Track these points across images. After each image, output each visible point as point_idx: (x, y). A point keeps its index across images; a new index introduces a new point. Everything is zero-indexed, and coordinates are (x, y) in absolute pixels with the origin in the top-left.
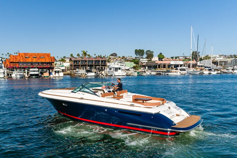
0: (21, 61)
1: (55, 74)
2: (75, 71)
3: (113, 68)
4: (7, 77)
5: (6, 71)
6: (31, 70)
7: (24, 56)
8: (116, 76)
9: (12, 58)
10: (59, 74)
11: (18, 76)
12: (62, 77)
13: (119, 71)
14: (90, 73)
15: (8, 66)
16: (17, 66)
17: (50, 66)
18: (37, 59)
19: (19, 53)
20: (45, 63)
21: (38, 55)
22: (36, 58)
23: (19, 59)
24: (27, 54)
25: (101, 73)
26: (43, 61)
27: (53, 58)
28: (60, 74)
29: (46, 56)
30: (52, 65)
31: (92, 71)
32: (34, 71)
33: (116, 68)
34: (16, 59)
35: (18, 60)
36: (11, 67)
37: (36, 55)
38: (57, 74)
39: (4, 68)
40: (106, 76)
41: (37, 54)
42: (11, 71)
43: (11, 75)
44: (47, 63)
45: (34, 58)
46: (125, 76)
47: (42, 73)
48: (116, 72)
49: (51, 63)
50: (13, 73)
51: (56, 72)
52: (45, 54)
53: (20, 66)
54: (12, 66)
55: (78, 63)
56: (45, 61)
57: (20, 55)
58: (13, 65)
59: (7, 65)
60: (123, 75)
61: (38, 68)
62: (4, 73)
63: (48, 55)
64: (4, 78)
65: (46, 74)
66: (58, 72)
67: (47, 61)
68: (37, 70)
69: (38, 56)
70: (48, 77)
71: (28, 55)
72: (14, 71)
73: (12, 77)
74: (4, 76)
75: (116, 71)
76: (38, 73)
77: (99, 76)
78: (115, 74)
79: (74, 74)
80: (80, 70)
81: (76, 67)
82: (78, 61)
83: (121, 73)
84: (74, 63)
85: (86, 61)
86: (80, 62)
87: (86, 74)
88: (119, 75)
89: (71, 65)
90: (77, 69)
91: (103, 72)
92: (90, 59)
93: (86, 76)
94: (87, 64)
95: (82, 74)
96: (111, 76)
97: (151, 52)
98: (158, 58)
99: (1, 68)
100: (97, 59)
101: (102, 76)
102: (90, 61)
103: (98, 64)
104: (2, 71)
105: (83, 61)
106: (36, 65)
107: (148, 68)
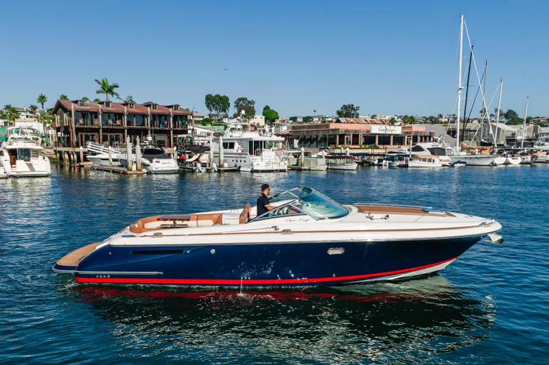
1: (13, 163)
2: (81, 149)
3: (241, 141)
8: (258, 171)
10: (30, 166)
12: (46, 176)
13: (266, 153)
14: (160, 160)
25: (197, 160)
28: (33, 161)
31: (162, 152)
33: (251, 142)
38: (21, 163)
40: (219, 171)
46: (284, 171)
48: (254, 157)
51: (13, 153)
55: (89, 122)
60: (281, 168)
66: (26, 154)
75: (251, 153)
77: (193, 171)
78: (255, 164)
79: (79, 160)
80: (102, 147)
81: (84, 134)
82: (92, 113)
83: (273, 161)
84: (77, 121)
85: (119, 116)
86: (100, 116)
87: (144, 165)
88: (269, 168)
89: (62, 129)
90: (90, 144)
91: (204, 158)
92: (134, 110)
93: (145, 170)
94: (126, 126)
95: (130, 166)
96: (237, 170)
97: (249, 102)
98: (263, 117)
100: (157, 111)
101: (204, 170)
102: (135, 115)
103: (161, 127)
105: (109, 113)
107: (299, 144)
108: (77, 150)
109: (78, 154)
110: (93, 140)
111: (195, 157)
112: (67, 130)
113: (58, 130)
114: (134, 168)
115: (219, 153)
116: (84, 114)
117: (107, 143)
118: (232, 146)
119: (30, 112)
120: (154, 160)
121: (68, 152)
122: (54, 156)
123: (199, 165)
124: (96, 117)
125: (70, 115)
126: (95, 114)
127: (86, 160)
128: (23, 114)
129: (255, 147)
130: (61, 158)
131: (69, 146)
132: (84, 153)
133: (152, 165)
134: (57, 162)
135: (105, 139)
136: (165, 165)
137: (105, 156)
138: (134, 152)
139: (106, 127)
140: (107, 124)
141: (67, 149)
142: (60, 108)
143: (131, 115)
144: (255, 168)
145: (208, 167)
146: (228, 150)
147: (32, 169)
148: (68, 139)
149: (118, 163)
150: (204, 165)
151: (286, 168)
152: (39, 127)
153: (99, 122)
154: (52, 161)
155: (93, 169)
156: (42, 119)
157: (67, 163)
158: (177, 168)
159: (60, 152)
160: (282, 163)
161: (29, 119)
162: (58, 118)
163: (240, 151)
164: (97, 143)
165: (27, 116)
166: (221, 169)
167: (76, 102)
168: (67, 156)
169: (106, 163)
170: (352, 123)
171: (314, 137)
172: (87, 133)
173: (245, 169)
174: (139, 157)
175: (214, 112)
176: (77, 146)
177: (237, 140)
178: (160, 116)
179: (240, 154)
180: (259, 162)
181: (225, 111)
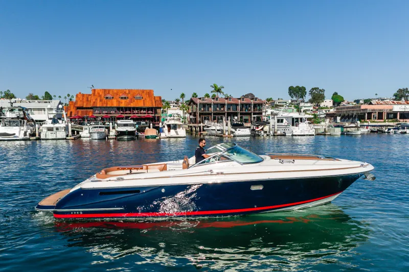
0: (98, 106)
1: (169, 131)
2: (202, 125)
3: (287, 118)
4: (72, 138)
5: (70, 125)
6: (119, 122)
7: (103, 96)
8: (296, 135)
9: (81, 99)
10: (177, 132)
11: (96, 136)
12: (184, 137)
13: (301, 125)
14: (241, 130)
15: (73, 115)
16: (90, 115)
17: (153, 115)
18: (128, 100)
19: (94, 90)
20: (144, 109)
21: (129, 93)
22: (125, 98)
23: (94, 101)
24: (109, 91)
25: (262, 129)
26: (141, 105)
27: (158, 99)
28: (178, 130)
29: (144, 95)
30: (157, 113)
31: (242, 125)
32: (127, 125)
33: (293, 119)
34: (88, 100)
35: (92, 103)
36: (79, 117)
37: (125, 92)
38: (172, 131)
39: (65, 119)
40: (274, 135)
41: (127, 92)
42: (78, 126)
43: (78, 132)
44: (148, 109)
45: (122, 98)
46: (313, 135)
47: (142, 130)
48: (295, 127)
49: (154, 109)
50: (82, 129)
51: (169, 126)
52: (143, 91)
53: (95, 115)
54: (80, 114)
55: (207, 109)
56: (144, 104)
57: (96, 93)
58: (82, 112)
59: (71, 113)
60: (310, 134)
61: (134, 119)
62: (66, 129)
63: (150, 93)
64: (66, 139)
65: (151, 132)
66: (175, 127)
67: (148, 105)
68: (132, 122)
69: (129, 96)
70: (154, 137)
71: (111, 92)
72: (84, 125)
73: (80, 137)
74: (67, 136)
75: (293, 125)
76: (134, 129)
77: (259, 135)
78: (294, 131)
79: (200, 131)
80: (213, 123)
81: (203, 116)
82: (208, 104)
83: (306, 129)
84: (200, 109)
85: (223, 105)
86: (212, 106)
87: (232, 132)
88: (302, 134)
89: (193, 114)
90: (206, 122)
91: (266, 128)
92: (231, 102)
93: (232, 135)
94: (226, 111)
95: (224, 132)
96: (284, 135)
97: (320, 90)
98: (332, 101)
99: (60, 119)
100: (244, 102)
101: (265, 135)
102: (231, 104)
103: (247, 111)
104: (63, 125)
105: (217, 104)
106: (127, 114)
107: (341, 119)
108: (199, 125)
109: (200, 127)
110: (208, 119)
111: (260, 128)
112: (195, 115)
113: (190, 114)
114: (227, 134)
115: (274, 126)
116: (204, 105)
117: (216, 121)
118: (282, 121)
119: (176, 103)
120: (237, 130)
121: (195, 127)
122: (188, 129)
123: (262, 132)
124: (210, 107)
125: (197, 107)
126: (210, 105)
127: (204, 130)
128: (171, 104)
129: (295, 122)
130: (191, 130)
131: (195, 123)
132: (203, 127)
133: (236, 132)
134: (190, 132)
135: (214, 119)
136: (243, 132)
137: (214, 128)
138: (227, 125)
139: (215, 112)
140: (216, 110)
141: (195, 125)
142: (191, 102)
143: (230, 105)
144: (294, 134)
145: (268, 133)
146: (280, 124)
147: (177, 134)
148: (196, 119)
149: (220, 132)
150: (265, 132)
151: (314, 133)
152: (181, 112)
153: (212, 109)
154: (187, 132)
155: (207, 135)
156: (182, 108)
157: (194, 133)
158: (250, 134)
159: (191, 127)
160: (311, 131)
161: (175, 108)
162: (190, 107)
163: (286, 124)
164: (210, 121)
165: (174, 106)
166: (276, 134)
167: (200, 99)
168: (194, 129)
169: (214, 132)
170: (381, 104)
171: (350, 115)
172: (205, 116)
173: (288, 134)
174: (229, 128)
175: (295, 99)
176: (200, 123)
177: (285, 117)
178: (246, 104)
179: (286, 126)
180: (296, 130)
181: (303, 98)
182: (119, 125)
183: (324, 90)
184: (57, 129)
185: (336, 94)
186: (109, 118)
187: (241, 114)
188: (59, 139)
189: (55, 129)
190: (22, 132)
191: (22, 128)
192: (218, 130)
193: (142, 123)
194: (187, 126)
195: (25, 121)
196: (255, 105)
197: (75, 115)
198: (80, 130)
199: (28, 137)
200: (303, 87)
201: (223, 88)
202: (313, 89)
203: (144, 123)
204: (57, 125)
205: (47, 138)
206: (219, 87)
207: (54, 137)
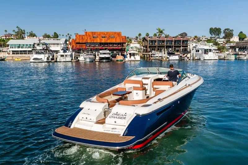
0: (89, 42)
1: (130, 57)
2: (150, 53)
3: (201, 49)
4: (75, 61)
5: (73, 53)
6: (101, 52)
7: (91, 36)
8: (206, 60)
9: (79, 38)
10: (135, 58)
11: (88, 60)
12: (139, 61)
13: (210, 53)
14: (173, 56)
15: (74, 48)
16: (84, 47)
17: (121, 47)
18: (106, 39)
19: (86, 32)
20: (116, 44)
21: (107, 34)
22: (105, 37)
23: (86, 39)
24: (95, 33)
25: (186, 56)
26: (113, 41)
27: (124, 37)
28: (135, 56)
29: (116, 36)
30: (123, 46)
31: (174, 53)
32: (105, 54)
33: (205, 50)
34: (82, 38)
35: (85, 40)
36: (78, 49)
37: (104, 34)
38: (132, 57)
39: (70, 50)
40: (193, 60)
41: (106, 34)
42: (77, 54)
43: (77, 58)
44: (118, 44)
45: (103, 37)
46: (217, 60)
47: (114, 56)
48: (206, 55)
49: (122, 44)
51: (130, 54)
52: (115, 33)
53: (87, 48)
54: (78, 47)
55: (153, 44)
56: (116, 40)
57: (87, 34)
58: (79, 45)
59: (73, 46)
60: (215, 59)
61: (110, 50)
62: (71, 56)
63: (119, 34)
64: (71, 61)
65: (119, 57)
66: (134, 55)
67: (118, 41)
68: (108, 52)
69: (107, 36)
70: (122, 61)
71: (96, 34)
72: (81, 53)
73: (79, 60)
74: (72, 60)
75: (205, 53)
76: (109, 56)
77: (184, 60)
78: (205, 57)
79: (149, 57)
80: (157, 52)
81: (151, 48)
82: (154, 41)
83: (213, 56)
84: (149, 44)
85: (163, 41)
86: (157, 42)
87: (168, 58)
88: (210, 59)
89: (145, 47)
90: (153, 51)
91: (189, 55)
92: (169, 39)
93: (168, 60)
94: (165, 45)
95: (163, 58)
96: (200, 60)
97: (230, 30)
98: (238, 37)
99: (67, 50)
100: (177, 39)
101: (188, 59)
102: (169, 41)
103: (178, 45)
104: (70, 53)
105: (160, 41)
106: (106, 47)
107: (239, 50)
108: (149, 53)
109: (149, 55)
110: (154, 50)
111: (185, 55)
113: (144, 47)
115: (193, 54)
116: (152, 41)
117: (159, 51)
118: (199, 51)
119: (136, 39)
121: (146, 54)
122: (142, 56)
123: (186, 58)
124: (156, 42)
125: (147, 42)
126: (155, 41)
127: (151, 57)
128: (133, 40)
129: (206, 51)
130: (144, 56)
131: (147, 52)
132: (151, 54)
133: (170, 57)
134: (143, 58)
135: (158, 50)
136: (174, 58)
137: (157, 55)
138: (165, 54)
139: (159, 45)
140: (159, 44)
141: (146, 53)
142: (144, 39)
143: (167, 41)
144: (205, 59)
145: (190, 59)
146: (197, 53)
148: (147, 50)
149: (161, 58)
150: (188, 58)
151: (217, 58)
152: (138, 46)
153: (156, 44)
155: (153, 59)
156: (139, 43)
157: (146, 58)
158: (178, 59)
159: (144, 54)
160: (215, 57)
162: (144, 43)
163: (201, 53)
164: (156, 51)
167: (149, 37)
168: (146, 56)
169: (157, 58)
172: (153, 48)
173: (202, 59)
174: (166, 55)
175: (213, 36)
176: (149, 52)
177: (200, 49)
178: (178, 41)
179: (201, 54)
180: (207, 57)
181: (219, 35)
182: (101, 54)
183: (233, 30)
184: (66, 56)
185: (241, 32)
186: (95, 49)
187: (175, 47)
188: (67, 62)
189: (65, 56)
190: (46, 58)
191: (46, 55)
192: (160, 57)
193: (114, 52)
194: (142, 54)
195: (47, 51)
196: (183, 41)
197: (75, 47)
198: (78, 56)
199: (50, 60)
200: (219, 28)
201: (164, 30)
202: (226, 29)
203: (116, 52)
204: (66, 54)
205: (61, 61)
206: (161, 29)
207: (65, 61)
